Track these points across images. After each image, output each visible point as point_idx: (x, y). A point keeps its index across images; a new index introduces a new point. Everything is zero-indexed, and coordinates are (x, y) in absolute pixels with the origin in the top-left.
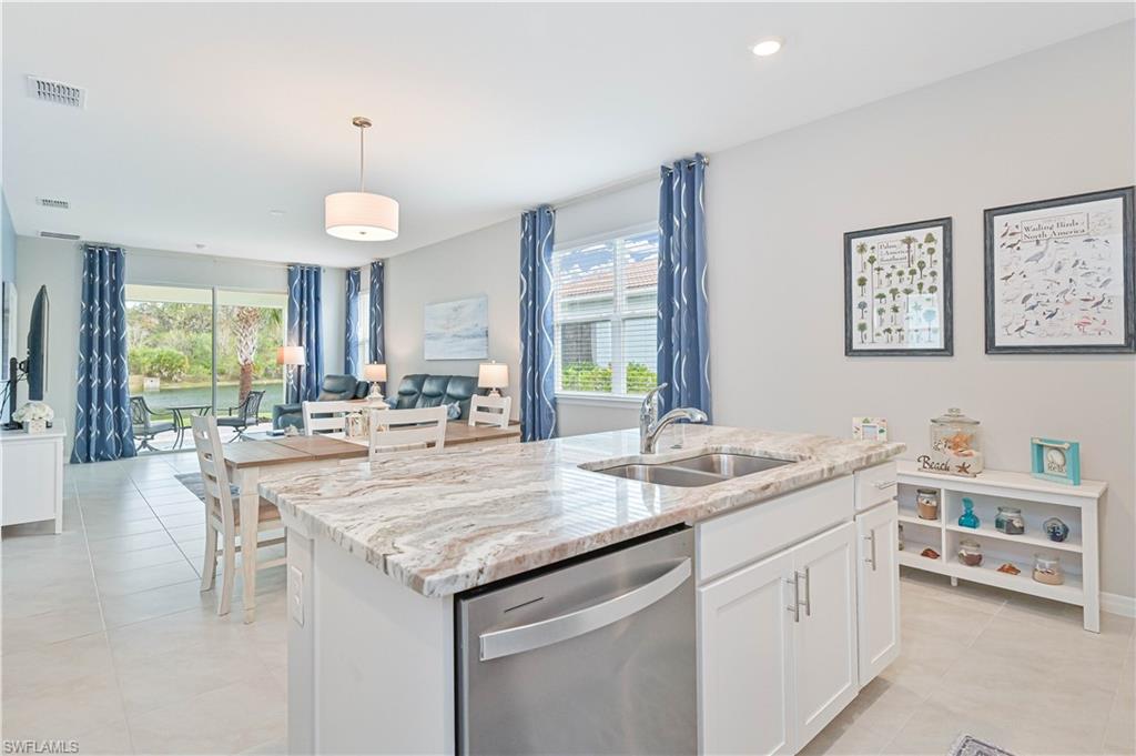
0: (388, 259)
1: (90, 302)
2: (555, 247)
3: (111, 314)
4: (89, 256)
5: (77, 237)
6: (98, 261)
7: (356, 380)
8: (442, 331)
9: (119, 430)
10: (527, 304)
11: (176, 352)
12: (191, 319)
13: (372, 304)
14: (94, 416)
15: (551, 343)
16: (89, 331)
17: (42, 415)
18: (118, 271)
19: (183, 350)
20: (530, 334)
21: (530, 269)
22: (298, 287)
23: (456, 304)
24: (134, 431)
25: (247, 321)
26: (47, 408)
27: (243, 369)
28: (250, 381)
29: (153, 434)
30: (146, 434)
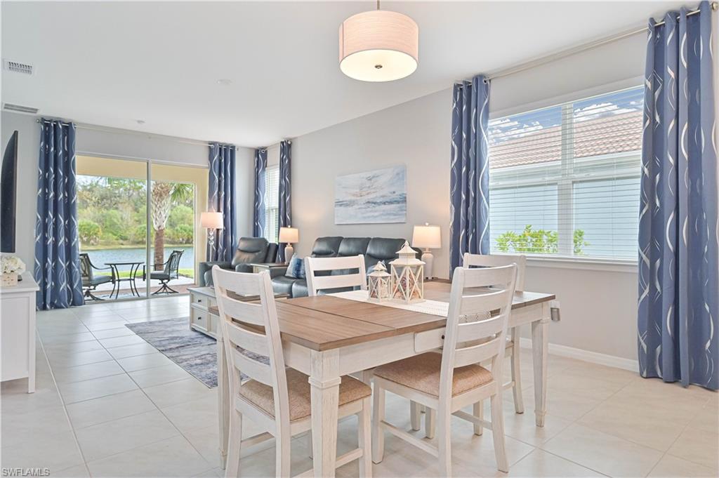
0: (295, 138)
1: (46, 169)
2: (490, 114)
3: (64, 180)
4: (45, 129)
5: (35, 111)
6: (53, 133)
7: (267, 242)
8: (353, 198)
9: (71, 283)
10: (461, 170)
11: (92, 223)
12: (102, 200)
13: (282, 176)
14: (50, 270)
15: (487, 205)
16: (45, 195)
17: (15, 268)
18: (70, 143)
19: (97, 222)
20: (464, 196)
21: (464, 135)
22: (218, 163)
23: (370, 174)
24: (82, 282)
25: (161, 195)
26: (19, 261)
27: (157, 234)
28: (162, 243)
29: (95, 285)
30: (89, 285)
